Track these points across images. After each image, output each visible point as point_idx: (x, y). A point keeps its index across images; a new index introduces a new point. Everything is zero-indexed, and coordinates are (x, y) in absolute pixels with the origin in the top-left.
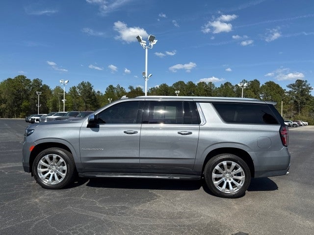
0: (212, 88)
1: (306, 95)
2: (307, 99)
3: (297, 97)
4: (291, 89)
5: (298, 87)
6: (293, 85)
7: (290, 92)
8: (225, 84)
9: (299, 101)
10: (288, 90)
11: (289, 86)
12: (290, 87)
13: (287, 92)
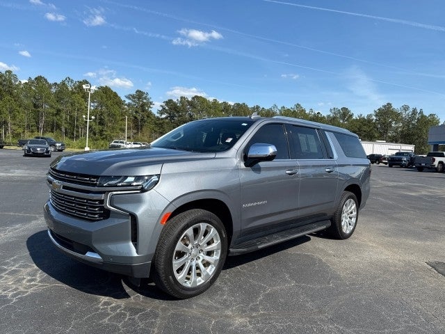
0: (13, 81)
1: (147, 111)
2: (148, 117)
3: (136, 112)
4: (130, 101)
5: (139, 99)
6: (133, 97)
7: (129, 105)
8: (36, 79)
9: (139, 118)
10: (128, 101)
11: (128, 97)
12: (129, 99)
13: (126, 105)
